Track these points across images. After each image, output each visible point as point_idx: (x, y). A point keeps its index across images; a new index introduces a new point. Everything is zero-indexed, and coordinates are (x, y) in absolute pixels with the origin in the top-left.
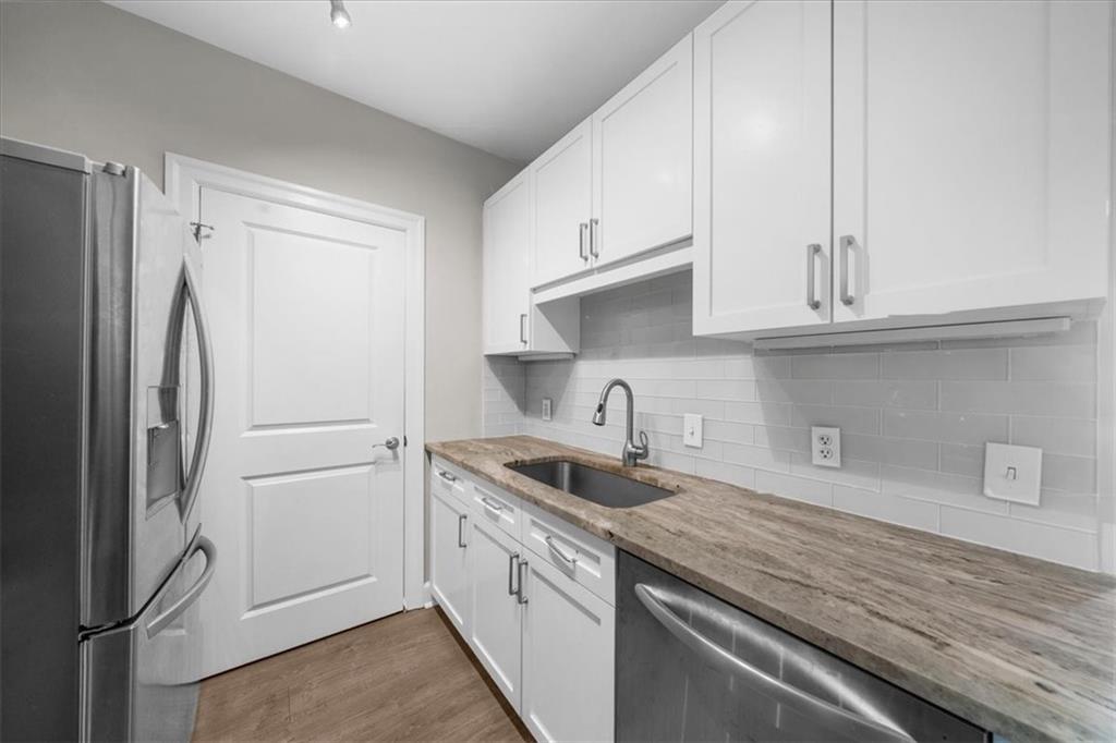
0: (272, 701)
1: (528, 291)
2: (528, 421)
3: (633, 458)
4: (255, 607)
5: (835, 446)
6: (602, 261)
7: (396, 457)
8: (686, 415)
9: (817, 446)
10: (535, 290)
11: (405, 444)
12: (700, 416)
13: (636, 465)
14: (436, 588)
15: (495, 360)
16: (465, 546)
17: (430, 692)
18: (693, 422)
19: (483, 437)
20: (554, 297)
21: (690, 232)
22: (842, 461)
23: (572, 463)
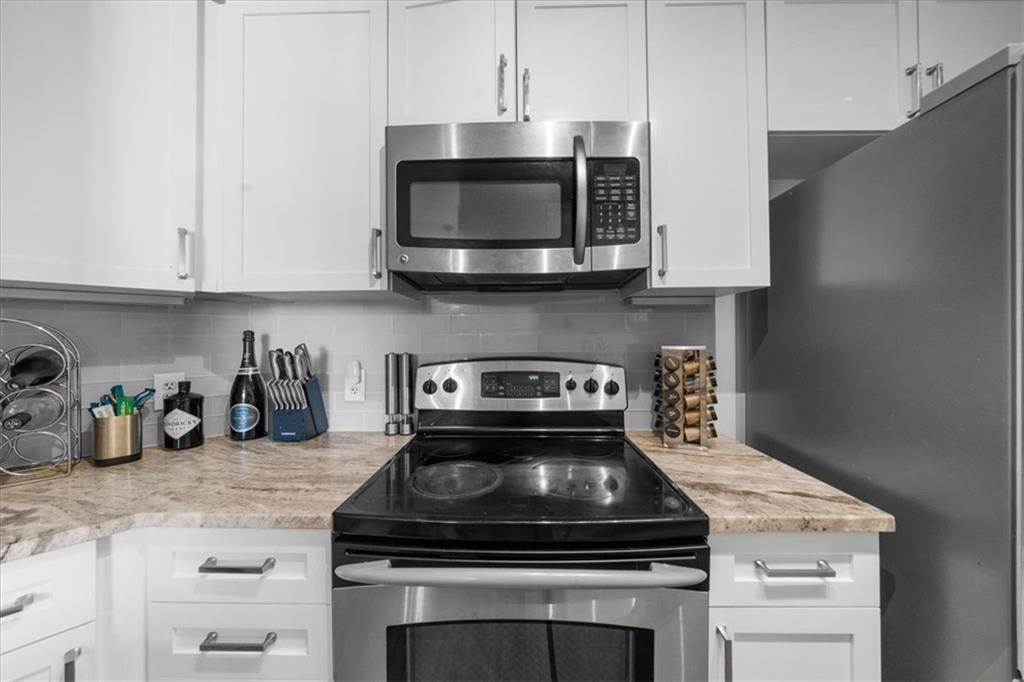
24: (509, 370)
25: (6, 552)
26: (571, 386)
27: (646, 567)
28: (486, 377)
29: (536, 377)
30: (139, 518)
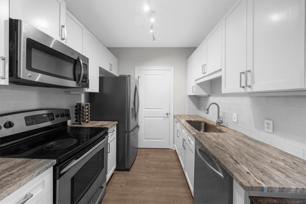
0: (147, 154)
1: (194, 81)
2: (199, 112)
3: (219, 123)
4: (145, 139)
5: (271, 126)
6: (207, 74)
7: (168, 117)
8: (233, 113)
9: (266, 125)
10: (196, 80)
11: (170, 114)
12: (236, 114)
13: (220, 125)
14: (175, 146)
15: (190, 96)
16: (178, 137)
17: (170, 163)
18: (235, 115)
19: (187, 114)
20: (204, 81)
21: (221, 68)
22: (273, 131)
23: (205, 123)
27: (105, 137)
29: (45, 116)
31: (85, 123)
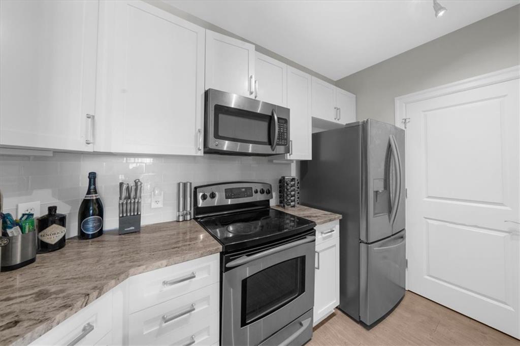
4: (430, 276)
24: (234, 187)
25: (88, 300)
26: (256, 192)
27: (305, 238)
28: (226, 190)
29: (244, 190)
30: (132, 271)
31: (290, 206)
